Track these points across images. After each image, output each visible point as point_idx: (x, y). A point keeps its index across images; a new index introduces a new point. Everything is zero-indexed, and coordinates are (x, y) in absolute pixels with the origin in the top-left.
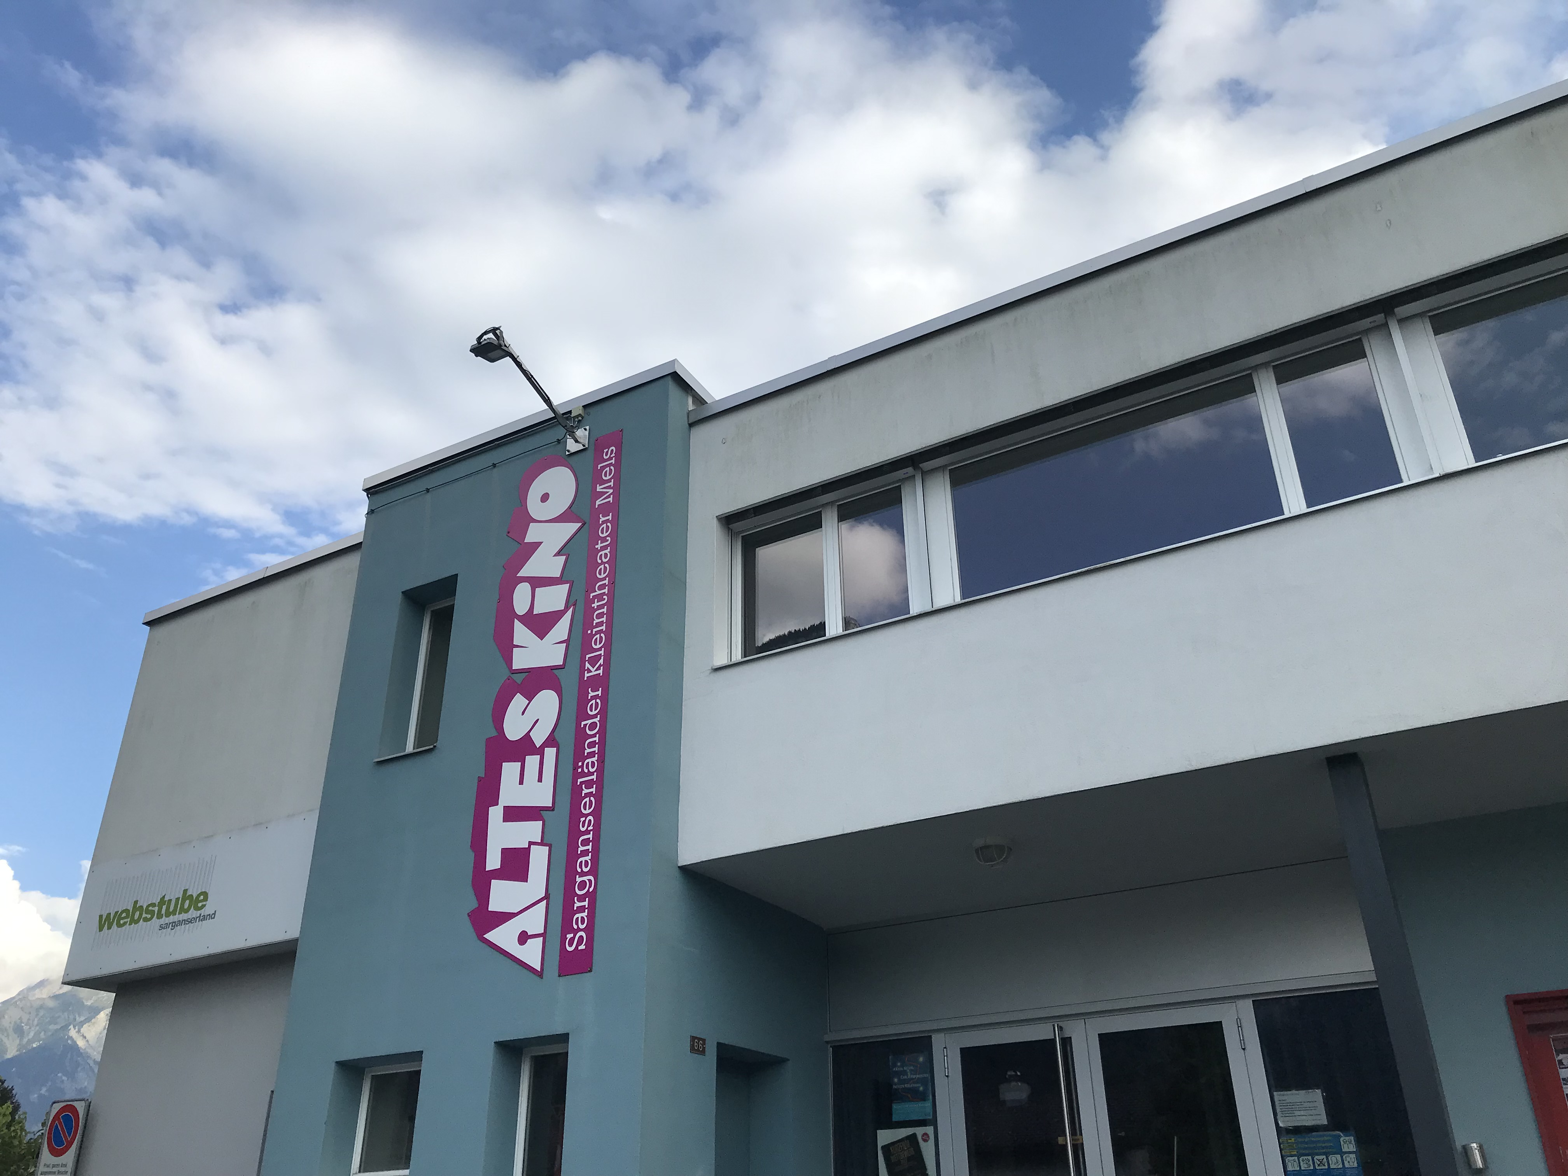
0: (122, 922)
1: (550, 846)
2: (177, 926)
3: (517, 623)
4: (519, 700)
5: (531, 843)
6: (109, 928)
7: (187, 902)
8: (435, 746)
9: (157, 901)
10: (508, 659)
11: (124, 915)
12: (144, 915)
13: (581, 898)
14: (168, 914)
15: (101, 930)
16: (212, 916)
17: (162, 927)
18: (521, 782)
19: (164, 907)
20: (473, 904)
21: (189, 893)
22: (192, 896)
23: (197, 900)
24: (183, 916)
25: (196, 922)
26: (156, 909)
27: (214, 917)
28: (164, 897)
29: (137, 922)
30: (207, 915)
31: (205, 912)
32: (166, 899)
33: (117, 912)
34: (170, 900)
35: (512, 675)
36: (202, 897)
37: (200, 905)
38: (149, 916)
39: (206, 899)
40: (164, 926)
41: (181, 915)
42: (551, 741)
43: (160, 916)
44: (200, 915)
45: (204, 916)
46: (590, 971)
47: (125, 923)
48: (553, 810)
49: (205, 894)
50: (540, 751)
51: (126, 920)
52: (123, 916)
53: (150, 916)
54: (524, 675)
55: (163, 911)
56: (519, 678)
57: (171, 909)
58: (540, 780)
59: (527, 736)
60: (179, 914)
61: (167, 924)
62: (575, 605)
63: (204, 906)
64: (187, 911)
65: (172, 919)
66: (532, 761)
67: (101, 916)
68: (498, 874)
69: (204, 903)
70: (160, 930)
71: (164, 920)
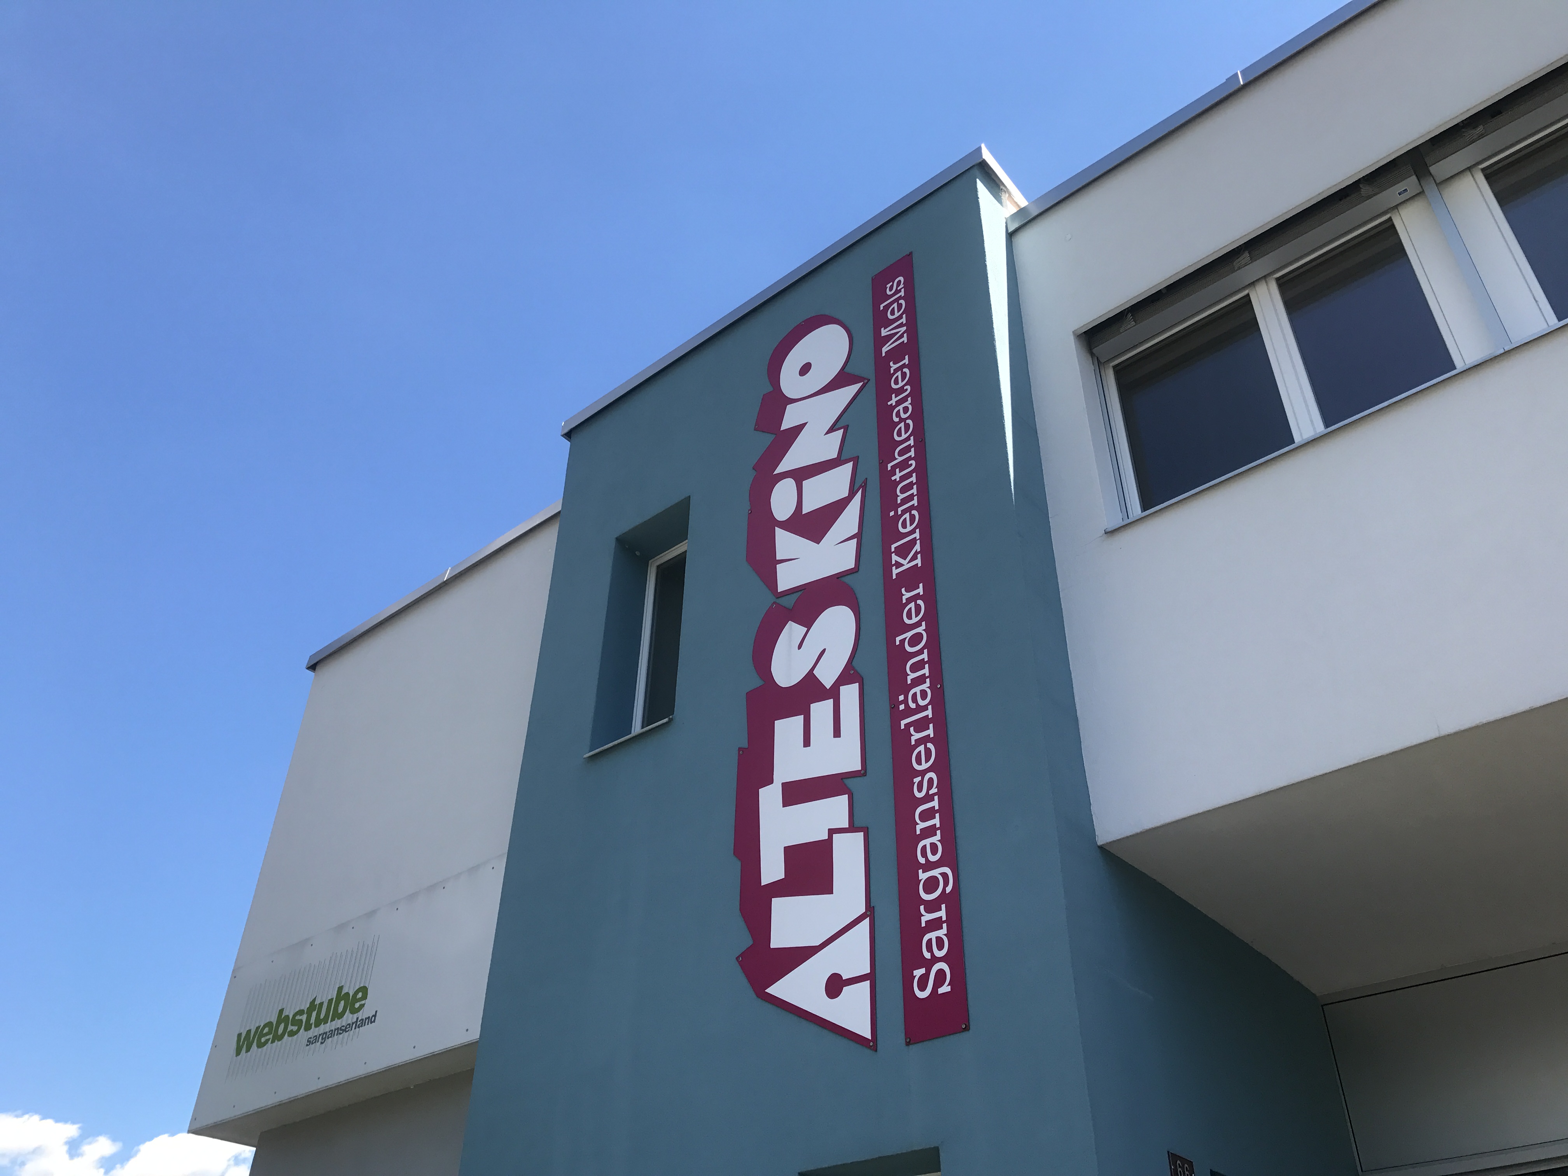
0: (263, 1040)
1: (866, 831)
2: (328, 1038)
3: (779, 532)
4: (792, 631)
5: (832, 832)
6: (248, 1051)
7: (342, 1003)
8: (672, 719)
9: (305, 1006)
10: (771, 580)
11: (266, 1030)
12: (290, 1028)
13: (931, 907)
14: (318, 1024)
15: (238, 1052)
16: (371, 1020)
17: (310, 1042)
18: (807, 743)
19: (314, 1014)
20: (745, 941)
21: (344, 991)
22: (348, 994)
23: (355, 1000)
24: (338, 1023)
25: (351, 1030)
26: (304, 1018)
27: (375, 1019)
28: (314, 1000)
29: (280, 1038)
30: (366, 1019)
31: (363, 1015)
32: (317, 1002)
33: (258, 1028)
34: (321, 1004)
35: (778, 601)
36: (360, 995)
37: (357, 1005)
38: (295, 1028)
39: (365, 997)
40: (312, 1040)
41: (334, 1022)
42: (848, 676)
43: (308, 1028)
44: (357, 1018)
45: (362, 1020)
46: (967, 1029)
47: (267, 1041)
48: (865, 775)
49: (364, 990)
50: (833, 693)
51: (268, 1037)
52: (265, 1032)
53: (297, 1028)
54: (795, 596)
55: (313, 1020)
56: (788, 602)
57: (322, 1016)
58: (837, 733)
59: (810, 677)
60: (331, 1021)
61: (316, 1036)
62: (864, 486)
63: (362, 1006)
64: (341, 1016)
65: (323, 1028)
66: (821, 711)
67: (240, 1035)
68: (782, 888)
69: (363, 1002)
70: (307, 1045)
71: (314, 1031)
